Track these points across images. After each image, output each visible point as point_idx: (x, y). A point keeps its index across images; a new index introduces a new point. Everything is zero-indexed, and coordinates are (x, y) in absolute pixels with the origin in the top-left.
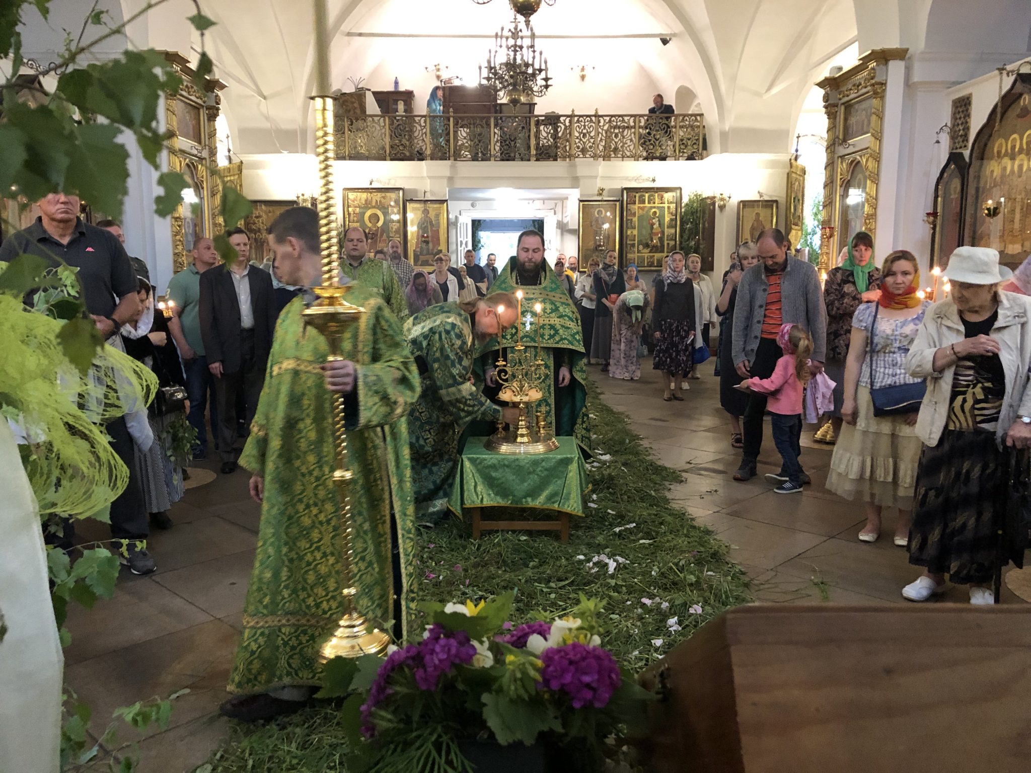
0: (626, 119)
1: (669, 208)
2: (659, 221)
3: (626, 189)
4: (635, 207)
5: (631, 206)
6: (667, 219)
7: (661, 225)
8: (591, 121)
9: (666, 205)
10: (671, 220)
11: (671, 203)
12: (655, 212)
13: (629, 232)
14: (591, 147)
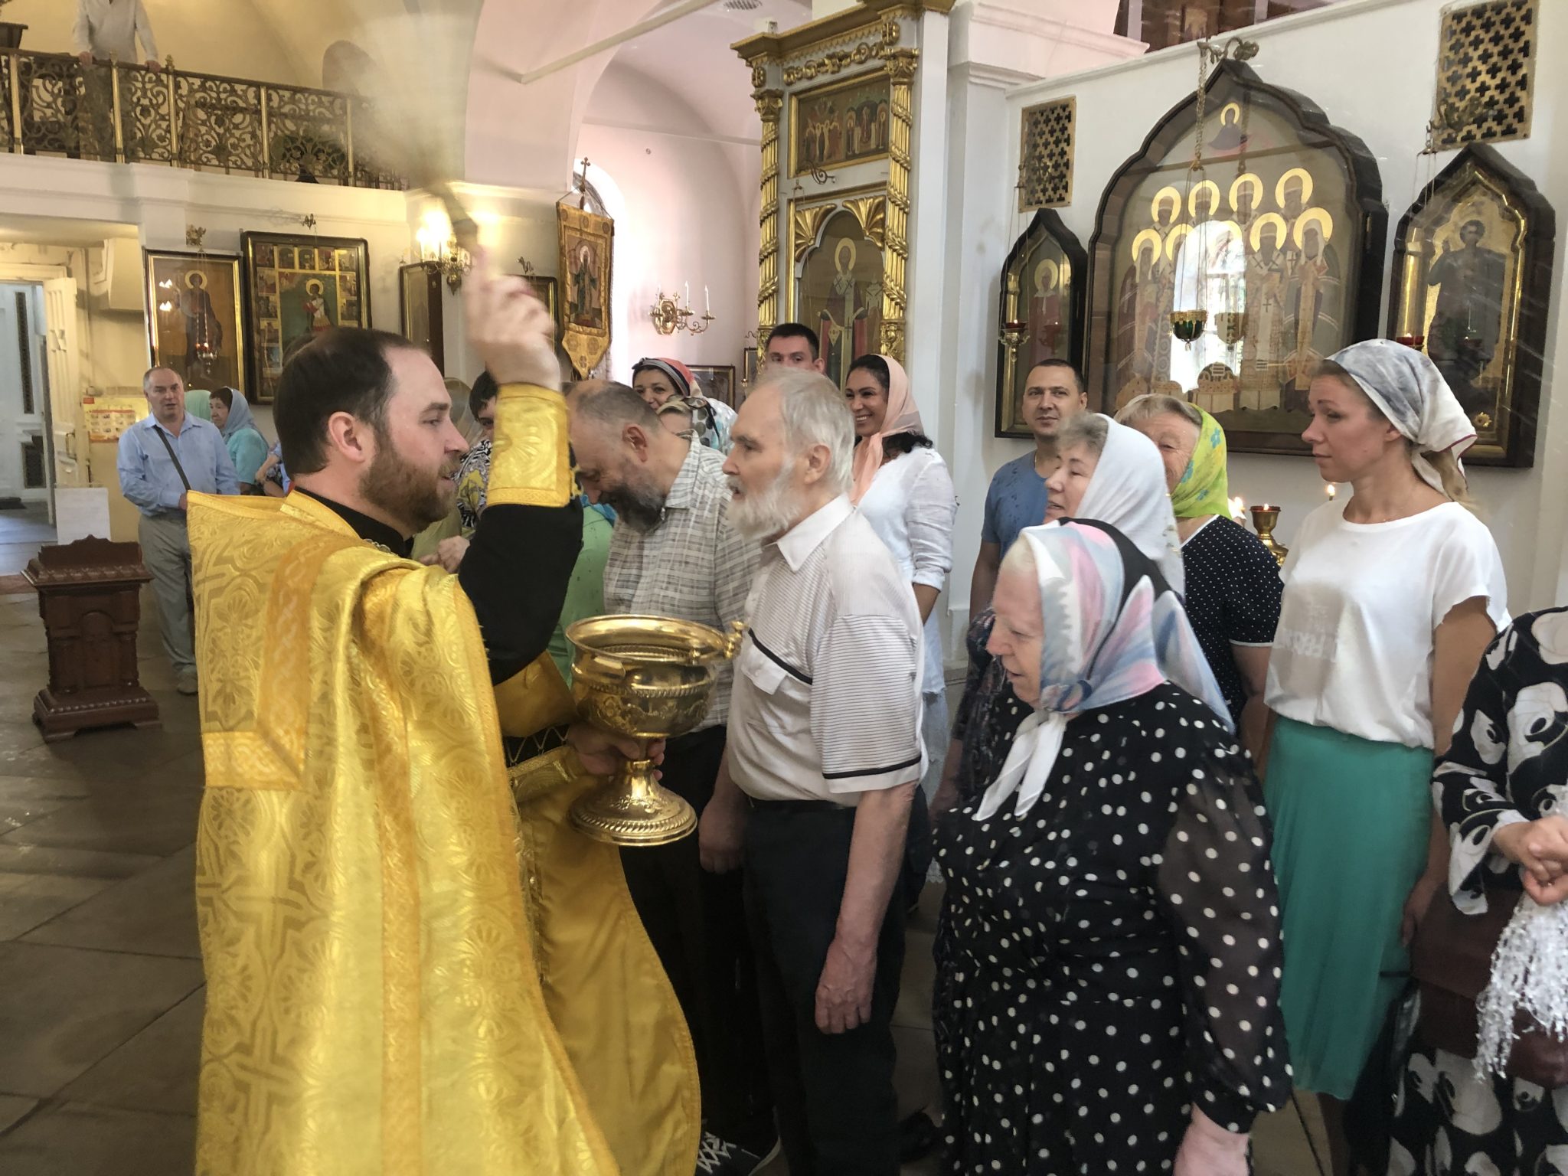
0: (239, 88)
1: (342, 278)
2: (325, 303)
3: (250, 234)
4: (274, 273)
5: (265, 272)
6: (342, 299)
7: (329, 311)
8: (159, 81)
9: (337, 273)
10: (350, 304)
11: (347, 269)
12: (316, 287)
13: (264, 324)
14: (162, 139)
